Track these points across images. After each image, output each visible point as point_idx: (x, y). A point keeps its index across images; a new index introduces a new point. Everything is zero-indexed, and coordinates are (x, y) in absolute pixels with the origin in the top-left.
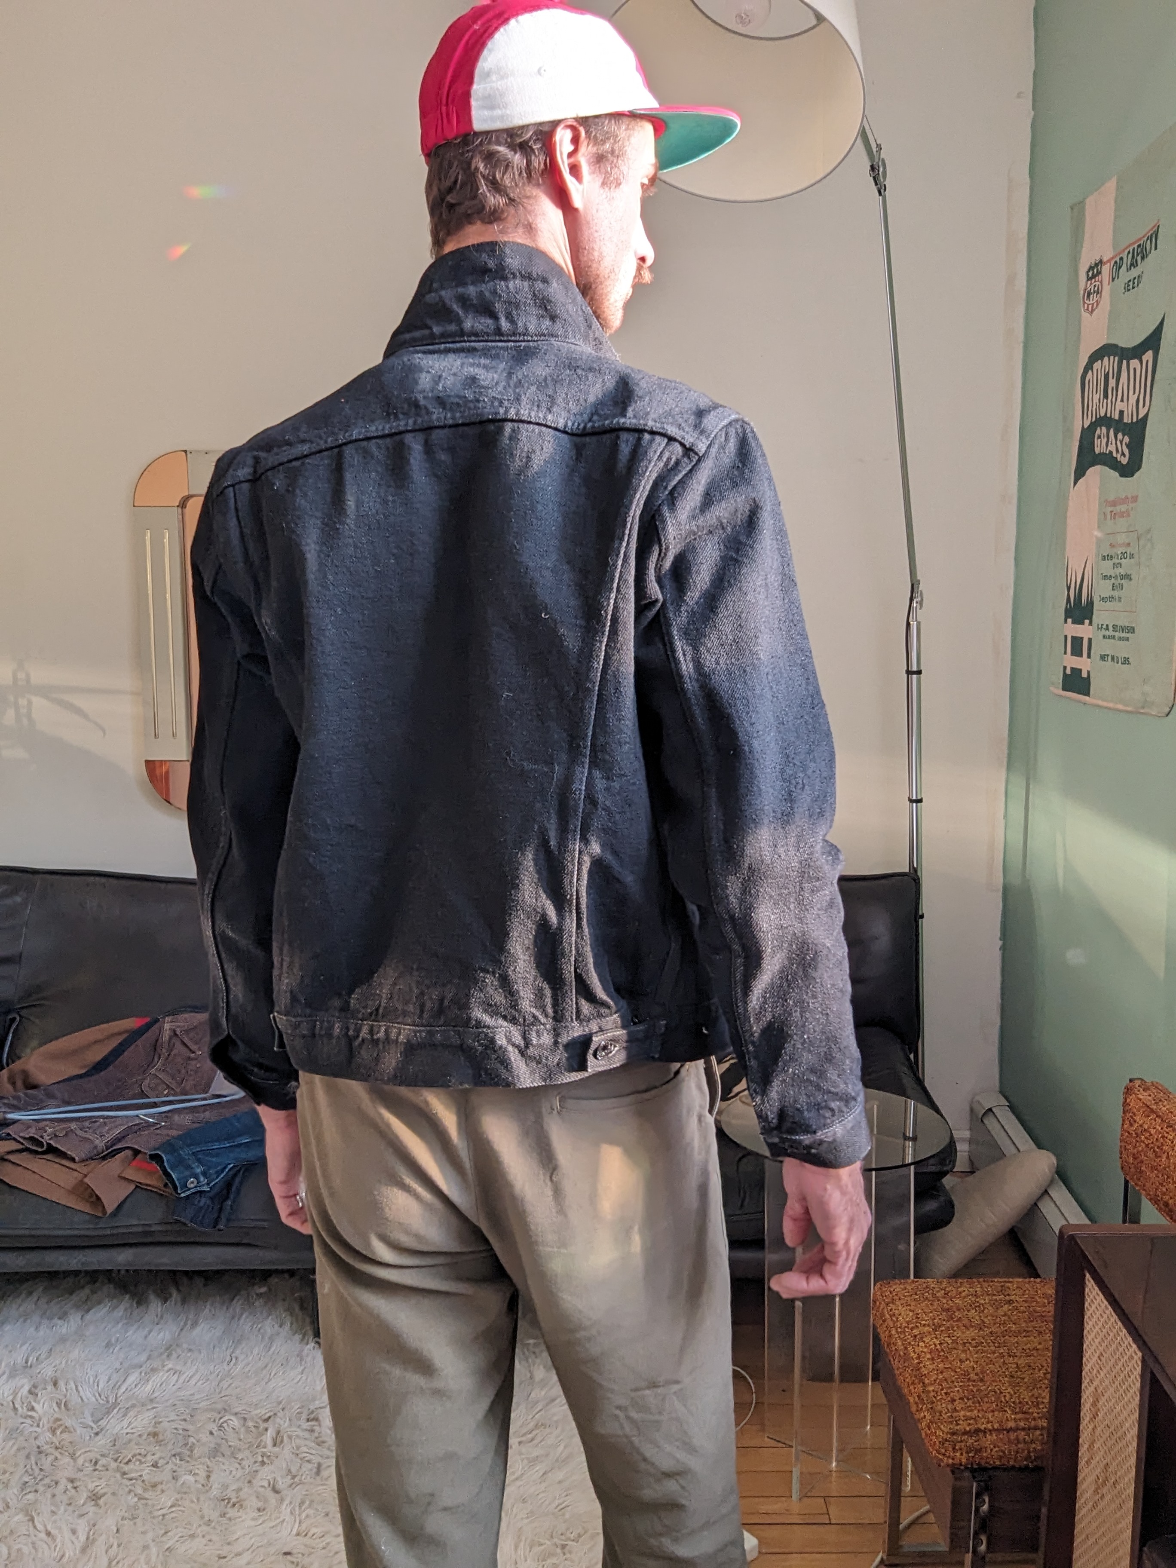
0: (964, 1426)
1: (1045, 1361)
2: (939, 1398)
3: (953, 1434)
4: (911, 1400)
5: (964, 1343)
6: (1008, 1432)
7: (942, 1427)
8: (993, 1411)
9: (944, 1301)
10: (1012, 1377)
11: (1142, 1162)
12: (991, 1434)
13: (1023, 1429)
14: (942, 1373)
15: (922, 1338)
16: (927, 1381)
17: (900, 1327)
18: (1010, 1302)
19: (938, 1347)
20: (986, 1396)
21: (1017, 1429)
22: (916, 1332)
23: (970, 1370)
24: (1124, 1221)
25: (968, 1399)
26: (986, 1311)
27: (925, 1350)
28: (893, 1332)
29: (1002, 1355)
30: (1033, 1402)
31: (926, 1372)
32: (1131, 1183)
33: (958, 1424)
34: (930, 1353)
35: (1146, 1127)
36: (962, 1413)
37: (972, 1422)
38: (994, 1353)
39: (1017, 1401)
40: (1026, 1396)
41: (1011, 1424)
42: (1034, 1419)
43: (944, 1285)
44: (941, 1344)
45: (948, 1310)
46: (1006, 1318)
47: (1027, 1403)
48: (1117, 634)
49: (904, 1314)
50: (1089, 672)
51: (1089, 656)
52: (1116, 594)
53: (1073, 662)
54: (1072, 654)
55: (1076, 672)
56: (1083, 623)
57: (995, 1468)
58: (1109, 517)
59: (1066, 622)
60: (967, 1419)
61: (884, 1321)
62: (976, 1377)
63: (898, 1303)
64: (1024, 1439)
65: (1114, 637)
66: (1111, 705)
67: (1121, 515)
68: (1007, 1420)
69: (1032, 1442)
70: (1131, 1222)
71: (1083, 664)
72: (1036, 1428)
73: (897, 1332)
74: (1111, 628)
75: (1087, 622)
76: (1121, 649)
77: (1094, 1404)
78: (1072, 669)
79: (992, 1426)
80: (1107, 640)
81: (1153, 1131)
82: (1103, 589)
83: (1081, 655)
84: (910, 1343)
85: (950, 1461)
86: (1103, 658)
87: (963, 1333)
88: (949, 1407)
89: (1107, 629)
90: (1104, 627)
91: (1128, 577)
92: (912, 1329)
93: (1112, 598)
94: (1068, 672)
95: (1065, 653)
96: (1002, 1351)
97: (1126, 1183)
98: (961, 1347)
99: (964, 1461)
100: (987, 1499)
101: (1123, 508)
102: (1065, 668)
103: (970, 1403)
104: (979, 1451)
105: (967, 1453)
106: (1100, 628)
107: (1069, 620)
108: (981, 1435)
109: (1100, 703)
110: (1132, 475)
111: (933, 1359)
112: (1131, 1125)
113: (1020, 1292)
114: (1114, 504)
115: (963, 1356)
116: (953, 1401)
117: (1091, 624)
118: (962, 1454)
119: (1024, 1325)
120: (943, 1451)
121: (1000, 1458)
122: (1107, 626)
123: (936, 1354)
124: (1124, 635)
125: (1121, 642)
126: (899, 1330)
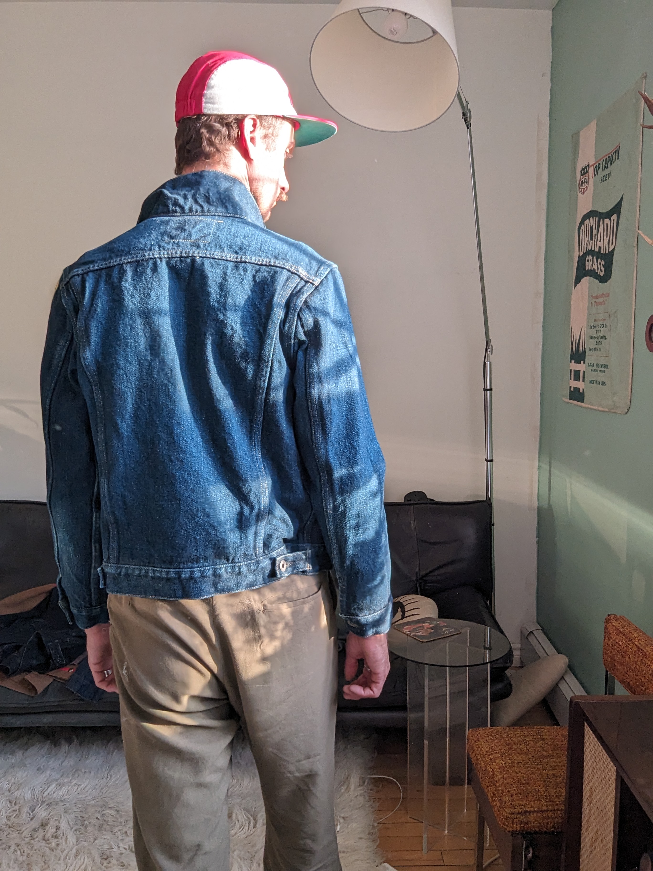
0: (518, 809)
1: (563, 772)
2: (504, 793)
3: (512, 814)
4: (489, 795)
5: (518, 763)
6: (543, 812)
7: (506, 810)
8: (534, 801)
9: (507, 739)
10: (545, 781)
11: (615, 660)
12: (533, 814)
13: (551, 811)
14: (506, 780)
15: (495, 760)
16: (497, 785)
17: (483, 754)
18: (543, 739)
19: (504, 765)
20: (530, 792)
21: (547, 811)
22: (491, 757)
23: (522, 778)
24: (606, 694)
25: (520, 794)
26: (530, 745)
27: (496, 767)
28: (479, 757)
29: (539, 769)
30: (556, 796)
31: (497, 779)
32: (610, 672)
33: (515, 808)
34: (500, 768)
35: (617, 641)
36: (517, 802)
37: (522, 807)
38: (535, 768)
39: (548, 795)
40: (553, 792)
41: (545, 808)
42: (557, 805)
43: (507, 730)
44: (505, 764)
45: (508, 745)
46: (541, 749)
47: (553, 796)
48: (599, 369)
49: (485, 747)
50: (583, 389)
51: (583, 381)
52: (598, 347)
53: (574, 384)
54: (574, 380)
55: (577, 389)
56: (580, 363)
57: (536, 833)
58: (594, 304)
59: (571, 362)
60: (520, 805)
61: (474, 751)
62: (524, 782)
63: (482, 740)
64: (552, 816)
65: (597, 371)
66: (595, 408)
67: (601, 303)
68: (542, 806)
69: (556, 818)
70: (609, 694)
71: (580, 385)
72: (558, 810)
73: (481, 757)
74: (595, 365)
75: (582, 362)
76: (601, 377)
77: (590, 796)
78: (574, 388)
79: (534, 809)
80: (593, 372)
81: (621, 643)
82: (591, 344)
83: (579, 381)
84: (488, 764)
85: (511, 829)
86: (591, 382)
87: (518, 757)
88: (511, 798)
89: (593, 366)
90: (592, 365)
91: (604, 337)
92: (489, 755)
93: (595, 349)
94: (572, 389)
95: (571, 379)
96: (539, 767)
97: (607, 672)
98: (516, 765)
99: (518, 829)
100: (531, 850)
101: (601, 300)
102: (571, 387)
103: (521, 796)
104: (527, 823)
105: (521, 824)
106: (589, 365)
107: (573, 361)
108: (528, 814)
109: (590, 406)
110: (606, 282)
111: (501, 772)
112: (609, 640)
113: (548, 734)
114: (596, 297)
115: (517, 770)
116: (512, 795)
117: (584, 363)
118: (517, 825)
119: (551, 752)
120: (506, 823)
121: (538, 827)
122: (593, 364)
123: (502, 770)
124: (603, 369)
125: (601, 373)
126: (482, 756)
